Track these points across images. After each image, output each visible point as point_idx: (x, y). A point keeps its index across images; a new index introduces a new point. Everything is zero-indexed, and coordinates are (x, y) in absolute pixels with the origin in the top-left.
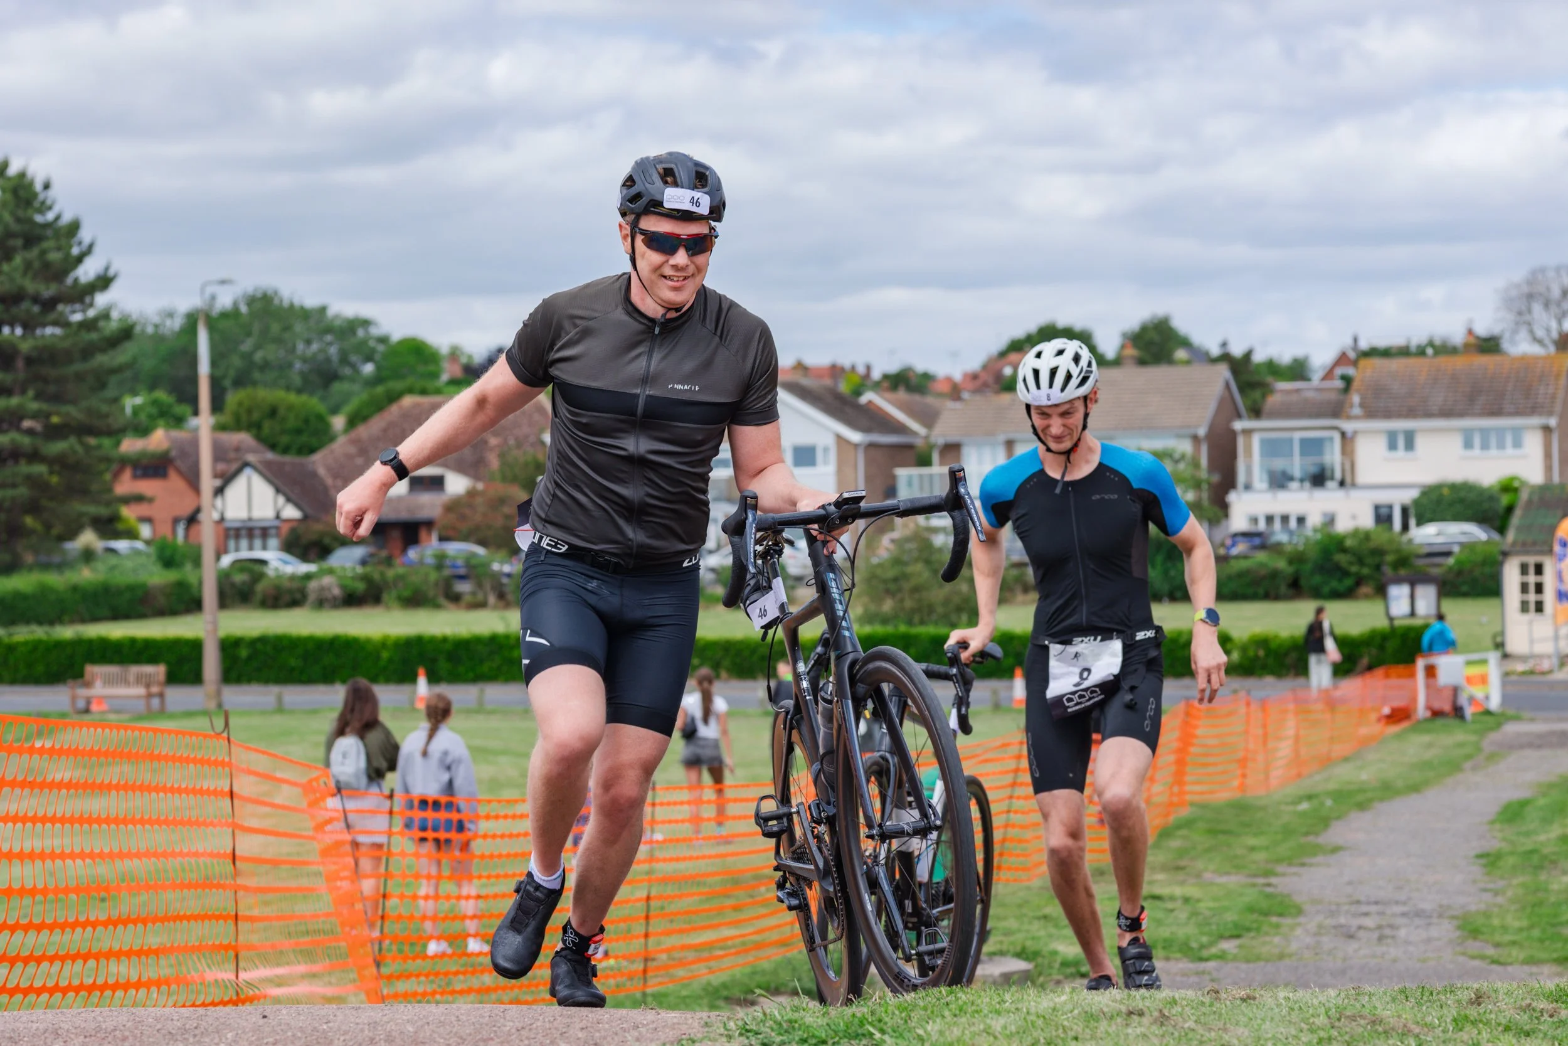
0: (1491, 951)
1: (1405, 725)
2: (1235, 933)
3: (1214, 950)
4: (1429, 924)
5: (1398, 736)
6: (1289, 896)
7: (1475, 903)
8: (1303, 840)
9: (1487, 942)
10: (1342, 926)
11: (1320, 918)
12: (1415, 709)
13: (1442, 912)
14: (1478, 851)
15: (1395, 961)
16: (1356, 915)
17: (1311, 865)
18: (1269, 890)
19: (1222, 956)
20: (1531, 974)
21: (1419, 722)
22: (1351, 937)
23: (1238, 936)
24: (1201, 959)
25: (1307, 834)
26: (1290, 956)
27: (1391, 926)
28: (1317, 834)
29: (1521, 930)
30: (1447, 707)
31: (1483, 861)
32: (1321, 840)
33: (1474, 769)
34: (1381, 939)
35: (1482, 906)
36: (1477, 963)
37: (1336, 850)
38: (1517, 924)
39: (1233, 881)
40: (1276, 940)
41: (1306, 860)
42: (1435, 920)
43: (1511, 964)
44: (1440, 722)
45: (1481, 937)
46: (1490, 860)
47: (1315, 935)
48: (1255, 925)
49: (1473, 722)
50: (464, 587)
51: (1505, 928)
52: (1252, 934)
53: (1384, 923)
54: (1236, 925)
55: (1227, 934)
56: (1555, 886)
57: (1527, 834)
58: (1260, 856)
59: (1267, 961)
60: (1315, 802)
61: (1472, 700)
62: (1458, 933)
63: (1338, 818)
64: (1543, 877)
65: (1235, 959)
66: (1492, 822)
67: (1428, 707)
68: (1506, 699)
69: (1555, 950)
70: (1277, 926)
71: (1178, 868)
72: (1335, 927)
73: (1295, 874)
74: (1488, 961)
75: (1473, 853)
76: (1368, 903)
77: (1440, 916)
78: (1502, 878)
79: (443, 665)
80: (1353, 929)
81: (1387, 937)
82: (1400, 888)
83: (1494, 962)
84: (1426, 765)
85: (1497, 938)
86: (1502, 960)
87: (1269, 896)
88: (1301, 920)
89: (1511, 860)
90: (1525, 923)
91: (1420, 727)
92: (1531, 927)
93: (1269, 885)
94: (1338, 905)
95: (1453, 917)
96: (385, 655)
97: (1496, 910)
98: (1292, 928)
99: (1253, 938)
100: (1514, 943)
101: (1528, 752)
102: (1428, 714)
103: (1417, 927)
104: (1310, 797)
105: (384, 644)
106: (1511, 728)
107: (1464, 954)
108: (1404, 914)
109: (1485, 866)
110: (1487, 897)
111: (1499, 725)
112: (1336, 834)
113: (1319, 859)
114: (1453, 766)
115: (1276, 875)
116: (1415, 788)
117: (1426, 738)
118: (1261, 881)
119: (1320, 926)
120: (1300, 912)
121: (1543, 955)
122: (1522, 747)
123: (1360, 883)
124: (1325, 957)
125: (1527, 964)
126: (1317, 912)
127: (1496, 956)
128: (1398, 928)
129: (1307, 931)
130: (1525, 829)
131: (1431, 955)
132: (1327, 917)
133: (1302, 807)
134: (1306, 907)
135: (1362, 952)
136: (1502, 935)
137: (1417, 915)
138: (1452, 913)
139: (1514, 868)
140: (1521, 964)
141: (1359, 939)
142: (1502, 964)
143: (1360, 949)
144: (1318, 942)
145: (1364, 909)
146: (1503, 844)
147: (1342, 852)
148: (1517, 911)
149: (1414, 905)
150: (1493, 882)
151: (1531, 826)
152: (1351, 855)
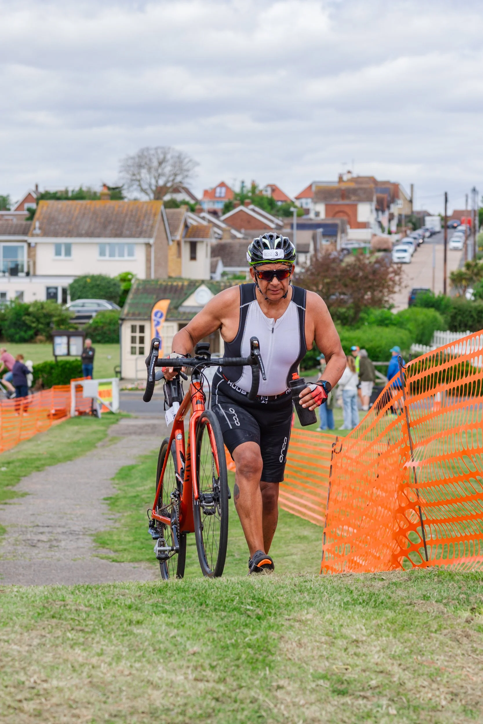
0: (112, 555)
1: (63, 419)
4: (78, 539)
5: (59, 426)
7: (103, 527)
8: (5, 489)
9: (110, 549)
10: (28, 540)
11: (16, 535)
12: (70, 411)
13: (85, 532)
14: (105, 496)
15: (59, 560)
16: (35, 534)
17: (10, 504)
20: (134, 568)
21: (71, 418)
22: (34, 546)
25: (7, 485)
26: (0, 557)
27: (55, 540)
28: (13, 485)
29: (129, 542)
30: (88, 410)
31: (108, 502)
32: (15, 489)
33: (103, 446)
34: (51, 547)
35: (108, 528)
36: (104, 561)
37: (24, 495)
38: (127, 539)
41: (7, 501)
42: (81, 537)
43: (123, 562)
44: (83, 418)
45: (107, 547)
46: (112, 501)
47: (14, 545)
49: (103, 418)
51: (120, 541)
53: (52, 538)
57: (133, 486)
60: (11, 465)
61: (102, 405)
62: (94, 544)
63: (25, 476)
66: (113, 479)
67: (76, 411)
68: (122, 405)
69: (148, 554)
72: (24, 541)
74: (111, 560)
75: (102, 497)
76: (43, 527)
77: (84, 534)
78: (119, 512)
80: (35, 542)
81: (55, 546)
82: (61, 518)
83: (113, 561)
84: (76, 444)
85: (116, 547)
86: (119, 560)
88: (6, 536)
89: (124, 502)
90: (131, 539)
91: (72, 421)
94: (26, 527)
95: (91, 535)
97: (115, 530)
100: (125, 550)
101: (133, 437)
102: (77, 413)
103: (71, 541)
104: (9, 463)
106: (124, 422)
107: (97, 556)
108: (63, 533)
109: (109, 505)
110: (110, 523)
111: (118, 420)
112: (24, 485)
113: (15, 500)
114: (91, 445)
116: (69, 458)
117: (76, 428)
119: (16, 540)
120: (5, 532)
121: (141, 557)
122: (130, 434)
123: (38, 515)
124: (20, 558)
125: (132, 562)
126: (14, 532)
127: (115, 558)
128: (60, 541)
129: (9, 543)
130: (132, 483)
131: (79, 556)
132: (20, 534)
133: (4, 469)
134: (8, 529)
135: (40, 555)
136: (119, 545)
137: (71, 534)
138: (90, 532)
139: (125, 506)
140: (129, 562)
141: (38, 547)
142: (118, 562)
143: (39, 553)
144: (15, 549)
145: (41, 530)
146: (119, 492)
147: (28, 496)
148: (127, 531)
149: (69, 528)
150: (114, 515)
151: (135, 482)
152: (33, 498)
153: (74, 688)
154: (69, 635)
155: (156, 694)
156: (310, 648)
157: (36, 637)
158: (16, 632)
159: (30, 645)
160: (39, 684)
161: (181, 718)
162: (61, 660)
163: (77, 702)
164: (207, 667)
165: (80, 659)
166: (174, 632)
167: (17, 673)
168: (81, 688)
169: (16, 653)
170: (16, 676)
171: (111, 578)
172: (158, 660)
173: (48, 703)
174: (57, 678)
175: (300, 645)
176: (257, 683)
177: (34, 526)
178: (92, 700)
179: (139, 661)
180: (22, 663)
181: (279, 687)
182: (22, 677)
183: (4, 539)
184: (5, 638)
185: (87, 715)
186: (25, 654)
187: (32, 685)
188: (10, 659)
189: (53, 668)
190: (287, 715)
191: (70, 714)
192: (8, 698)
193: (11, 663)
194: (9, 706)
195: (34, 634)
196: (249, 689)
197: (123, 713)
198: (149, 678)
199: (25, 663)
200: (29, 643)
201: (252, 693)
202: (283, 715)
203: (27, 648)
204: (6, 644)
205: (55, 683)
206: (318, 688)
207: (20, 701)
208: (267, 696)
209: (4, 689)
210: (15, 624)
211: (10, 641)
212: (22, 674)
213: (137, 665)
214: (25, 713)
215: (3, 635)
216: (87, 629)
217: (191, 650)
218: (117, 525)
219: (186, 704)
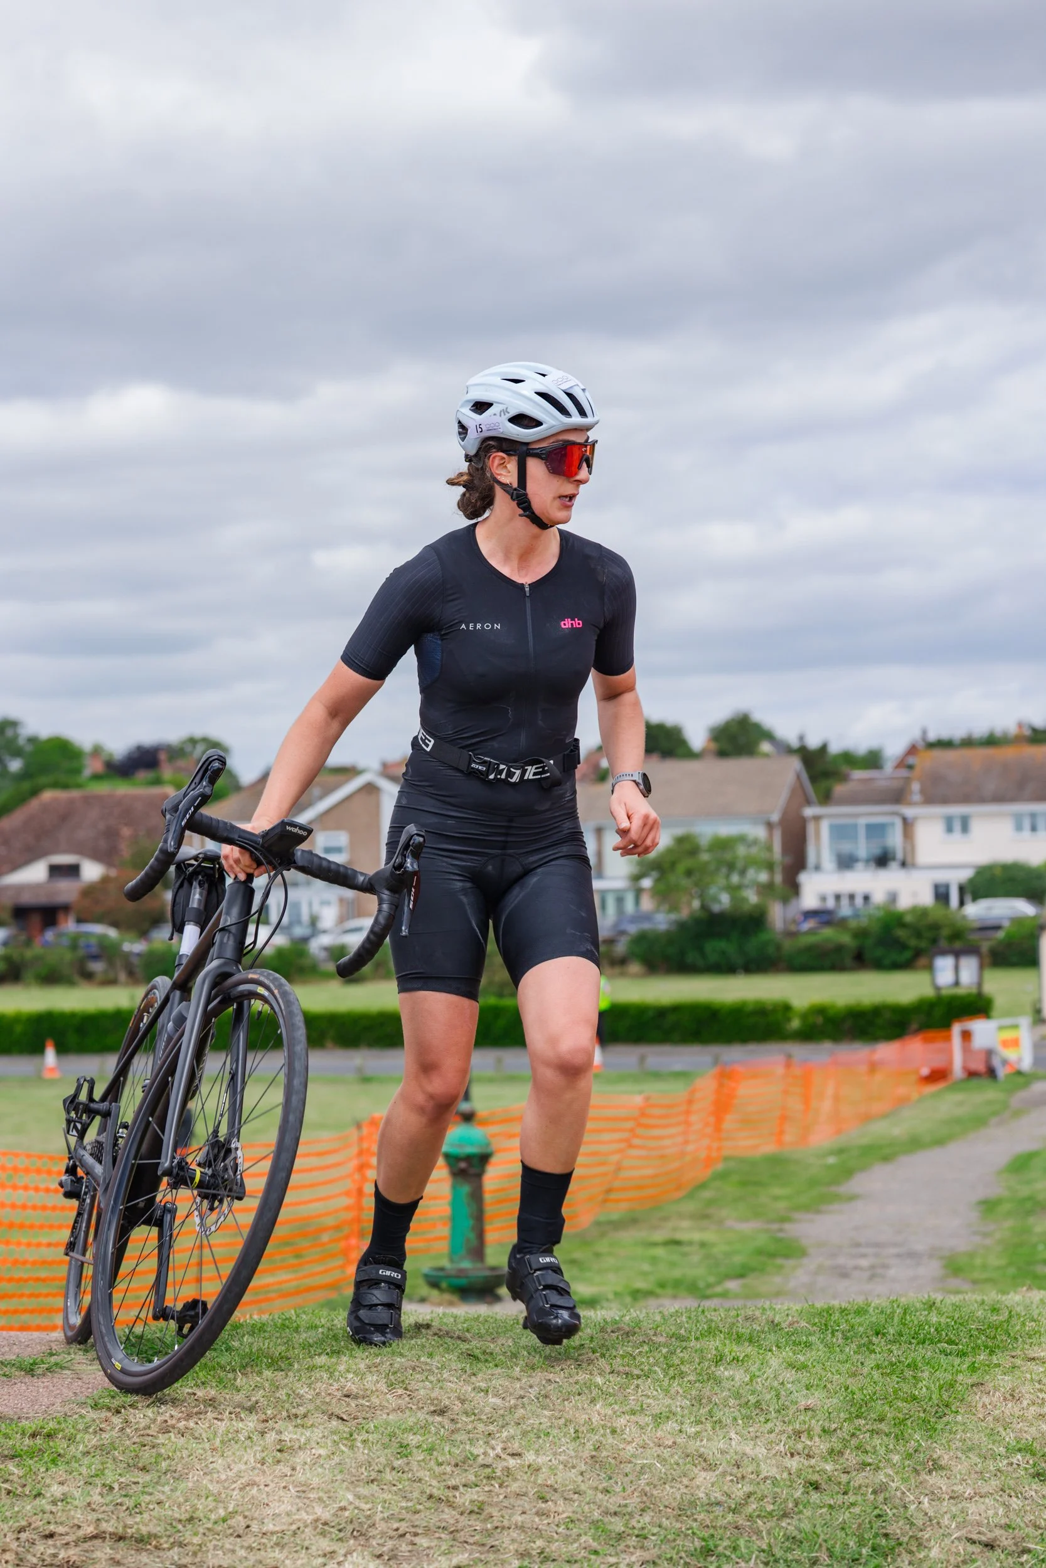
1: (942, 1084)
2: (741, 1273)
3: (719, 1289)
4: (919, 1264)
5: (934, 1095)
6: (797, 1239)
7: (962, 1244)
8: (824, 1190)
10: (839, 1266)
11: (821, 1259)
12: (953, 1070)
13: (933, 1253)
14: (981, 1198)
16: (854, 1256)
17: (826, 1212)
18: (781, 1235)
19: (725, 1295)
21: (955, 1081)
22: (844, 1274)
23: (741, 1276)
24: (707, 1297)
25: (830, 1184)
27: (884, 1266)
28: (838, 1184)
29: (998, 1268)
30: (980, 1067)
31: (983, 1207)
32: (843, 1189)
33: (999, 1123)
35: (970, 1247)
37: (852, 1198)
38: (997, 1263)
39: (747, 1227)
40: (777, 1279)
41: (823, 1207)
42: (925, 1260)
44: (974, 1082)
45: (962, 1274)
46: (988, 1206)
47: (814, 1274)
48: (760, 1266)
49: (1005, 1082)
50: (97, 967)
51: (984, 1267)
52: (756, 1274)
53: (878, 1263)
54: (743, 1266)
55: (733, 1274)
56: (1039, 1229)
57: (1029, 1182)
58: (781, 1205)
60: (845, 1154)
61: (1005, 1062)
62: (943, 1271)
63: (863, 1169)
64: (1031, 1220)
65: (737, 1297)
66: (1001, 1172)
67: (965, 1069)
68: (1037, 1061)
70: (781, 1267)
71: (706, 1216)
72: (833, 1267)
73: (809, 1220)
75: (976, 1200)
76: (868, 1245)
77: (931, 1256)
78: (995, 1222)
79: (72, 1038)
80: (849, 1269)
81: (877, 1275)
82: (900, 1232)
84: (955, 1121)
85: (976, 1275)
87: (779, 1240)
88: (805, 1261)
89: (1006, 1207)
90: (1003, 1262)
91: (956, 1086)
92: (1010, 1264)
93: (781, 1230)
94: (841, 1247)
95: (942, 1257)
96: (18, 1029)
97: (982, 1250)
98: (794, 1268)
99: (756, 1277)
102: (965, 1074)
103: (907, 1266)
104: (840, 1151)
105: (17, 1019)
106: (1038, 1087)
108: (898, 1256)
109: (983, 1211)
110: (977, 1238)
111: (1028, 1084)
112: (858, 1184)
113: (835, 1206)
114: (979, 1121)
115: (791, 1221)
116: (940, 1142)
117: (958, 1097)
118: (775, 1226)
119: (819, 1267)
120: (803, 1253)
123: (865, 1227)
126: (820, 1254)
128: (890, 1267)
129: (807, 1271)
130: (1028, 1177)
132: (828, 1258)
133: (831, 1160)
134: (811, 1250)
136: (981, 1273)
137: (910, 1256)
138: (942, 1253)
139: (1008, 1213)
144: (814, 1281)
145: (863, 1250)
146: (1005, 1192)
148: (1000, 1251)
149: (909, 1247)
150: (987, 1226)
151: (1034, 1176)
153: (561, 1467)
154: (599, 1380)
155: (704, 1478)
156: (1025, 1403)
160: (505, 1460)
161: (730, 1517)
162: (562, 1421)
163: (555, 1490)
164: (818, 1430)
165: (595, 1419)
166: (789, 1375)
168: (574, 1467)
170: (468, 1447)
172: (735, 1419)
173: (502, 1491)
174: (537, 1452)
175: (1013, 1396)
176: (896, 1458)
177: (853, 1246)
178: (583, 1487)
179: (699, 1422)
181: (936, 1466)
182: (478, 1450)
183: (801, 1265)
184: (483, 1385)
185: (564, 1512)
187: (489, 1461)
189: (541, 1434)
190: (931, 1514)
191: (534, 1510)
192: (434, 1483)
193: (470, 1427)
194: (431, 1497)
196: (877, 1469)
197: (629, 1509)
198: (702, 1450)
200: (522, 1393)
201: (881, 1477)
202: (926, 1514)
203: (512, 1402)
205: (530, 1457)
206: (1010, 1469)
207: (455, 1488)
208: (905, 1480)
209: (436, 1468)
212: (481, 1443)
213: (692, 1430)
214: (454, 1508)
216: (636, 1372)
217: (803, 1403)
218: (988, 1242)
219: (749, 1495)
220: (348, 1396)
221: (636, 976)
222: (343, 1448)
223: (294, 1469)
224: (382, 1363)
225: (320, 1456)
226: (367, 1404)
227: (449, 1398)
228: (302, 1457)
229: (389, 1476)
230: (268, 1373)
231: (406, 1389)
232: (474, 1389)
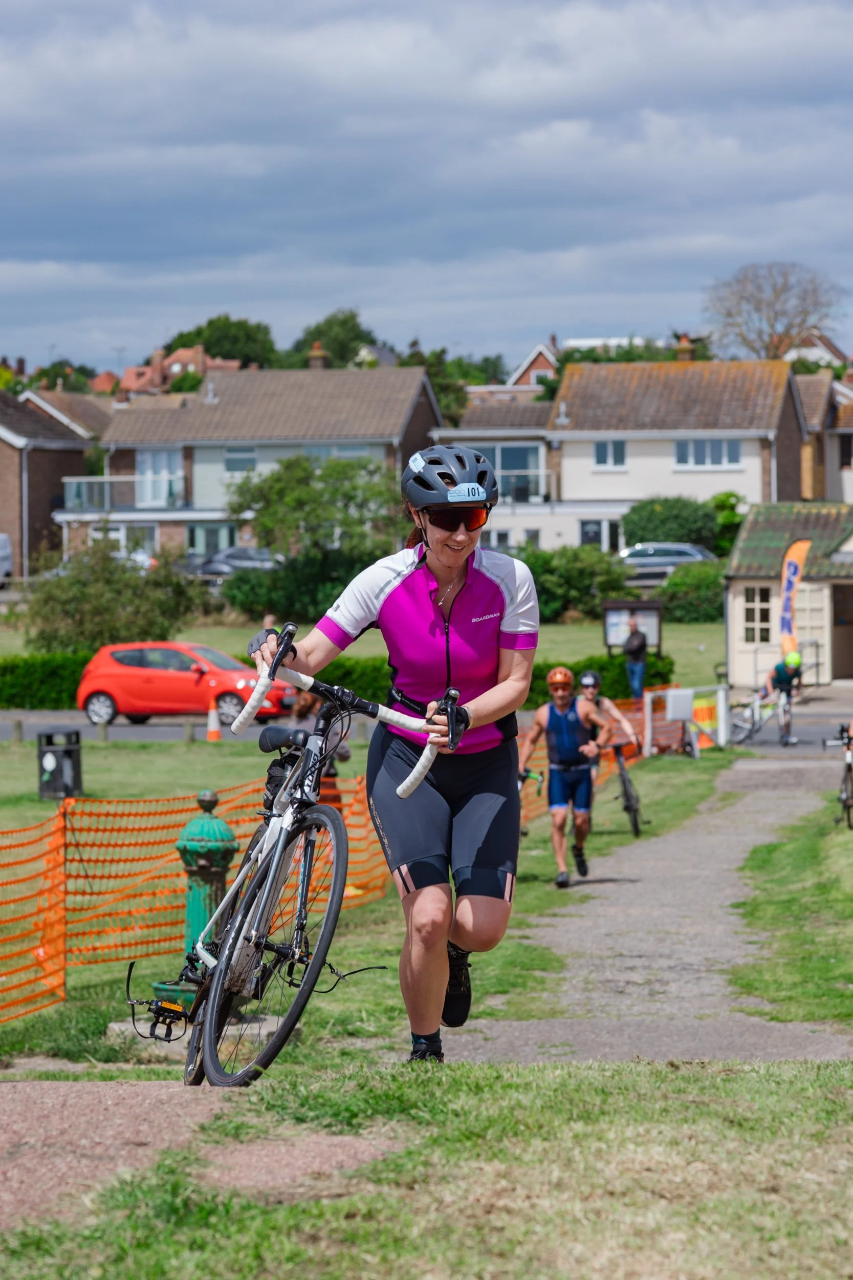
0: (768, 1008)
1: (632, 762)
2: (501, 989)
3: (482, 1007)
4: (699, 979)
6: (548, 949)
7: (742, 956)
8: (548, 888)
9: (762, 997)
10: (609, 981)
11: (584, 972)
13: (710, 967)
14: (734, 900)
15: (671, 1018)
16: (620, 970)
17: (563, 916)
18: (526, 942)
19: (491, 1014)
20: (813, 1032)
21: (645, 759)
22: (621, 992)
23: (505, 992)
26: (562, 1013)
27: (658, 981)
29: (795, 985)
30: (675, 743)
31: (741, 911)
33: (711, 810)
34: (652, 994)
35: (751, 960)
36: (756, 1020)
38: (790, 979)
40: (545, 995)
41: (558, 910)
42: (703, 975)
43: (791, 1021)
44: (667, 759)
45: (757, 993)
46: (747, 910)
47: (585, 990)
48: (520, 980)
49: (703, 758)
51: (778, 983)
52: (518, 990)
53: (652, 978)
54: (500, 981)
55: (493, 990)
56: (823, 939)
57: (782, 882)
59: (540, 1019)
61: (701, 734)
62: (730, 989)
64: (807, 927)
65: (506, 1017)
66: (742, 869)
67: (654, 743)
68: (734, 733)
69: (835, 1006)
70: (542, 981)
72: (601, 982)
73: (548, 925)
74: (768, 1017)
75: (728, 903)
76: (631, 957)
77: (708, 971)
78: (765, 930)
80: (622, 984)
81: (659, 993)
82: (662, 941)
83: (772, 1019)
85: (772, 994)
86: (782, 1017)
87: (527, 948)
88: (567, 975)
89: (771, 910)
90: (797, 978)
91: (649, 764)
92: (805, 981)
93: (527, 938)
94: (601, 958)
95: (722, 972)
97: (764, 962)
98: (558, 984)
99: (520, 994)
100: (790, 998)
101: (764, 793)
102: (655, 750)
103: (687, 982)
106: (742, 766)
107: (741, 1011)
108: (670, 968)
109: (744, 916)
110: (752, 949)
111: (730, 762)
113: (570, 909)
114: (688, 808)
115: (529, 926)
117: (655, 777)
119: (587, 982)
120: (563, 967)
121: (822, 1012)
122: (757, 787)
123: (619, 934)
124: (599, 1014)
125: (808, 1020)
126: (581, 966)
127: (774, 1013)
128: (667, 983)
129: (574, 987)
130: (777, 876)
131: (707, 1012)
132: (592, 971)
134: (569, 960)
135: (635, 1009)
136: (777, 990)
137: (684, 969)
138: (718, 967)
139: (774, 918)
140: (802, 1021)
141: (630, 994)
142: (782, 1021)
143: (633, 1005)
144: (589, 998)
145: (630, 963)
146: (757, 892)
147: (592, 902)
148: (786, 965)
149: (680, 959)
150: (756, 934)
151: (784, 873)
152: (602, 905)
157: (841, 1157)
158: (798, 1147)
159: (834, 1172)
167: (830, 1225)
169: (813, 1187)
170: (829, 1231)
171: (775, 1051)
177: (615, 957)
180: (832, 1204)
183: (564, 979)
184: (782, 1157)
186: (830, 1187)
188: (805, 1197)
193: (810, 1206)
195: (833, 1150)
199: (836, 1205)
200: (830, 1167)
203: (831, 1177)
204: (789, 1169)
210: (791, 1133)
211: (795, 1165)
212: (838, 1225)
215: (780, 1152)
218: (766, 953)
220: (648, 1170)
221: (233, 625)
222: (702, 1232)
223: (667, 1256)
224: (648, 1131)
225: (682, 1243)
226: (678, 1179)
227: (761, 1173)
228: (664, 1243)
229: (775, 1263)
230: (537, 1144)
231: (703, 1161)
232: (776, 1161)
